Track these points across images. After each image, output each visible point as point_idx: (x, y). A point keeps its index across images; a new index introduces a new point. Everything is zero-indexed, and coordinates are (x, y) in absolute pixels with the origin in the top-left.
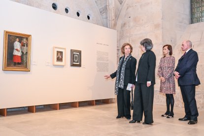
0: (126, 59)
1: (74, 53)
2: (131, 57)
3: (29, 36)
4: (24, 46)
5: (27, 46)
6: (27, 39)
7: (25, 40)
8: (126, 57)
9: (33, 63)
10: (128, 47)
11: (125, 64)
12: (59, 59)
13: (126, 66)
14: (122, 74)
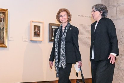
0: (65, 30)
1: (53, 27)
2: (71, 26)
3: (6, 10)
4: (1, 21)
5: (4, 21)
6: (4, 14)
7: (2, 15)
8: (63, 28)
9: (10, 39)
10: (63, 14)
11: (64, 36)
12: (37, 34)
13: (66, 38)
14: (61, 50)
